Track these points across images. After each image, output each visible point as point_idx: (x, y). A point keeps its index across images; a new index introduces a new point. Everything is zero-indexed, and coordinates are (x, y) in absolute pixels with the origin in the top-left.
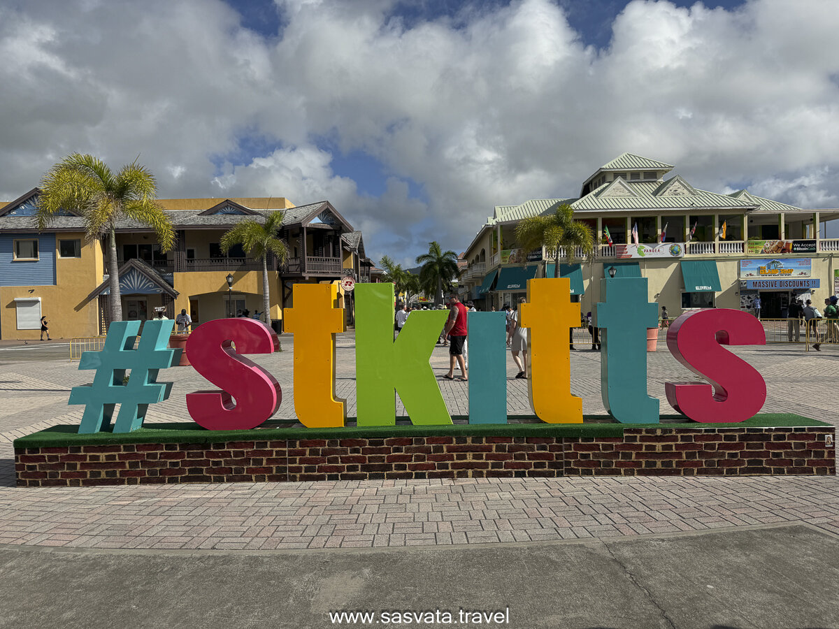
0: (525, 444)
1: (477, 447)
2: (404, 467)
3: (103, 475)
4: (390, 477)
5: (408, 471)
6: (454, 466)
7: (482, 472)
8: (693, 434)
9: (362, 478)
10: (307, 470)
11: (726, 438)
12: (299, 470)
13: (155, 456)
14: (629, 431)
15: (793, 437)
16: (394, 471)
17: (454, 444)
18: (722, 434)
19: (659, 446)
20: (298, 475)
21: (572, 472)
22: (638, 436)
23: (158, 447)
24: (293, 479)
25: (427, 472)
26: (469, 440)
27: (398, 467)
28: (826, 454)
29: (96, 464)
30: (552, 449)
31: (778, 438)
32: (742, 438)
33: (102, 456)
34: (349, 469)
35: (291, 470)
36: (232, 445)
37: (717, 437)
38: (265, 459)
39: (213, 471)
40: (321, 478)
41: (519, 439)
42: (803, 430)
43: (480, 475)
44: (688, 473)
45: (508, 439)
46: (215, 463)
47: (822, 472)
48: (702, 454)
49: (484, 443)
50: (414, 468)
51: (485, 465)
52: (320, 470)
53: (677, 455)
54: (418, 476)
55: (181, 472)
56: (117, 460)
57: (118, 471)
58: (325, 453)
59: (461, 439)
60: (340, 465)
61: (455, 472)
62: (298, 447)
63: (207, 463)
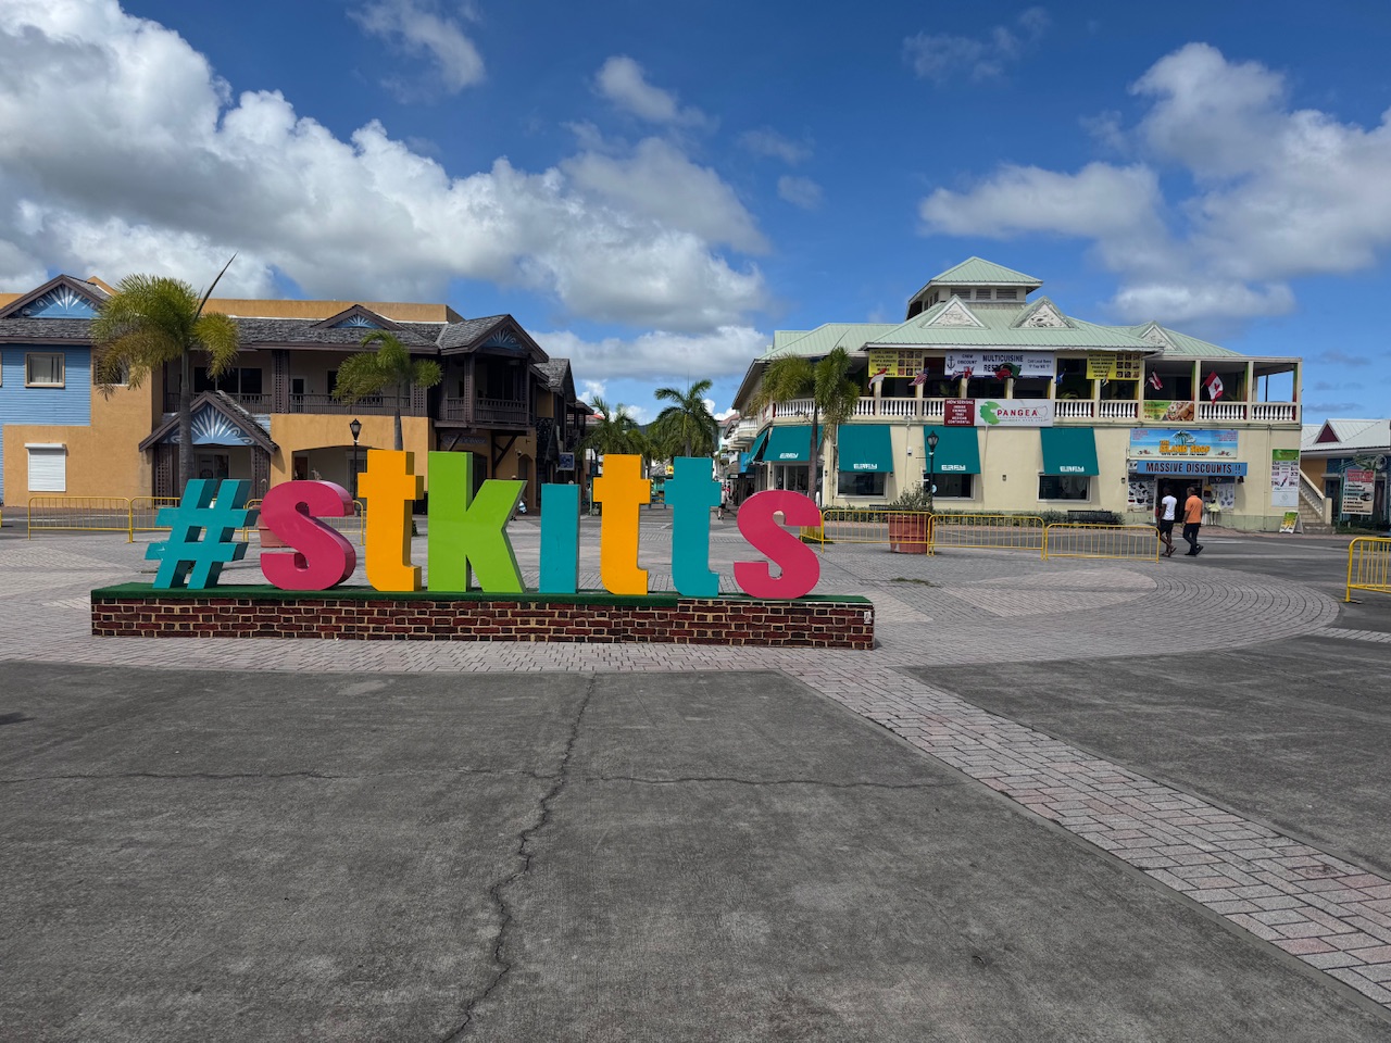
0: (586, 611)
1: (540, 613)
2: (469, 631)
3: (177, 628)
4: (455, 638)
5: (473, 634)
6: (518, 631)
7: (544, 637)
8: (741, 606)
9: (429, 639)
10: (374, 629)
11: (773, 611)
12: (367, 629)
13: (228, 610)
14: (684, 602)
15: (834, 612)
16: (460, 634)
17: (518, 609)
18: (769, 607)
19: (710, 617)
20: (366, 634)
21: (629, 639)
22: (691, 606)
23: (231, 601)
24: (361, 638)
25: (491, 635)
26: (533, 606)
27: (463, 630)
28: (864, 630)
29: (170, 616)
30: (612, 616)
31: (819, 612)
32: (787, 611)
33: (177, 609)
34: (416, 630)
35: (360, 629)
36: (303, 602)
37: (763, 610)
38: (334, 617)
39: (284, 627)
40: (389, 638)
41: (581, 606)
42: (844, 606)
43: (543, 639)
44: (736, 643)
45: (570, 606)
46: (286, 620)
47: (860, 647)
48: (750, 626)
49: (547, 610)
50: (479, 631)
51: (548, 631)
52: (388, 630)
53: (727, 626)
54: (482, 639)
55: (253, 626)
56: (191, 613)
57: (192, 624)
58: (392, 614)
59: (525, 605)
60: (407, 625)
61: (519, 636)
62: (367, 607)
63: (277, 619)
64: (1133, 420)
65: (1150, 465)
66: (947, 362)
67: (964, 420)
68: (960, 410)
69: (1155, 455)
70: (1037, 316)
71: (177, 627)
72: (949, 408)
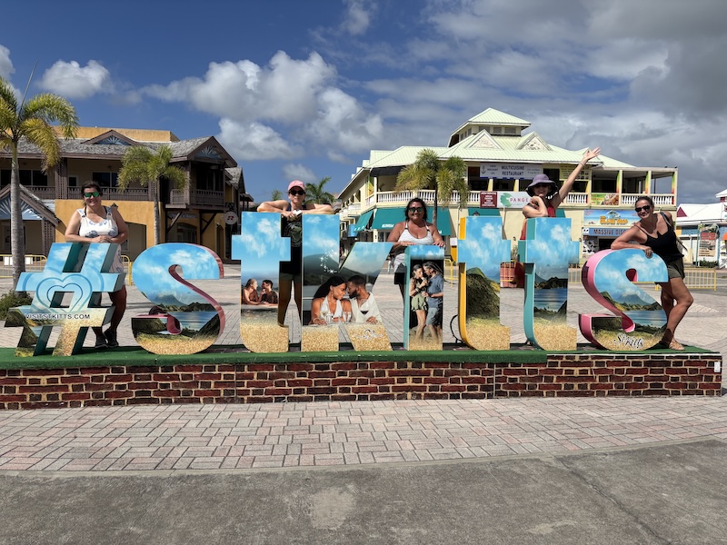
0: (461, 369)
1: (417, 371)
2: (347, 390)
4: (335, 399)
5: (352, 394)
6: (395, 389)
7: (420, 395)
8: (605, 360)
9: (309, 400)
10: (255, 393)
11: (634, 364)
12: (247, 392)
13: (100, 379)
14: (552, 357)
15: (689, 363)
16: (339, 394)
17: (395, 369)
18: (630, 361)
19: (576, 371)
20: (246, 398)
21: (501, 394)
22: (560, 361)
23: (104, 370)
24: (242, 401)
25: (369, 395)
26: (410, 365)
27: (343, 390)
28: (714, 378)
29: (36, 387)
30: (485, 373)
31: (677, 364)
32: (646, 363)
33: (44, 380)
34: (296, 392)
35: (240, 392)
36: (181, 368)
37: (626, 363)
38: (213, 382)
39: (161, 394)
40: (269, 400)
41: (455, 364)
42: (697, 357)
43: (419, 397)
44: (601, 394)
45: (444, 364)
46: (163, 386)
47: (710, 394)
48: (613, 378)
49: (423, 368)
50: (358, 390)
51: (423, 389)
52: (268, 392)
53: (592, 379)
54: (361, 398)
55: (128, 394)
56: (60, 383)
57: (60, 394)
58: (272, 377)
59: (402, 364)
60: (287, 387)
61: (396, 394)
62: (246, 371)
63: (155, 385)
64: (585, 205)
65: (596, 230)
66: (481, 170)
67: (491, 204)
68: (489, 198)
69: (598, 224)
70: (531, 143)
71: (44, 398)
72: (483, 197)
